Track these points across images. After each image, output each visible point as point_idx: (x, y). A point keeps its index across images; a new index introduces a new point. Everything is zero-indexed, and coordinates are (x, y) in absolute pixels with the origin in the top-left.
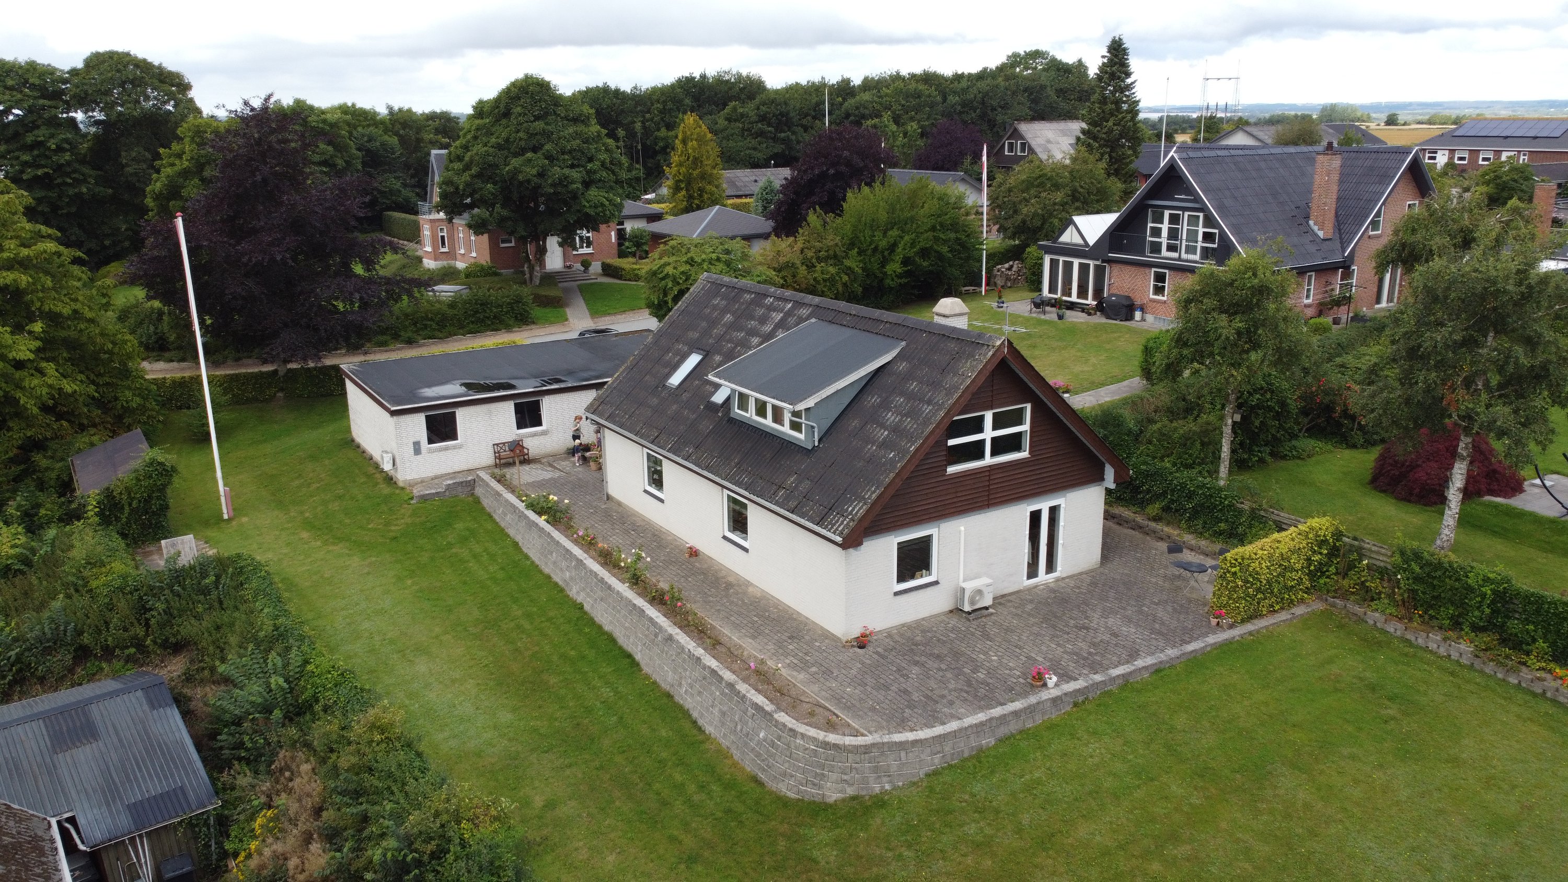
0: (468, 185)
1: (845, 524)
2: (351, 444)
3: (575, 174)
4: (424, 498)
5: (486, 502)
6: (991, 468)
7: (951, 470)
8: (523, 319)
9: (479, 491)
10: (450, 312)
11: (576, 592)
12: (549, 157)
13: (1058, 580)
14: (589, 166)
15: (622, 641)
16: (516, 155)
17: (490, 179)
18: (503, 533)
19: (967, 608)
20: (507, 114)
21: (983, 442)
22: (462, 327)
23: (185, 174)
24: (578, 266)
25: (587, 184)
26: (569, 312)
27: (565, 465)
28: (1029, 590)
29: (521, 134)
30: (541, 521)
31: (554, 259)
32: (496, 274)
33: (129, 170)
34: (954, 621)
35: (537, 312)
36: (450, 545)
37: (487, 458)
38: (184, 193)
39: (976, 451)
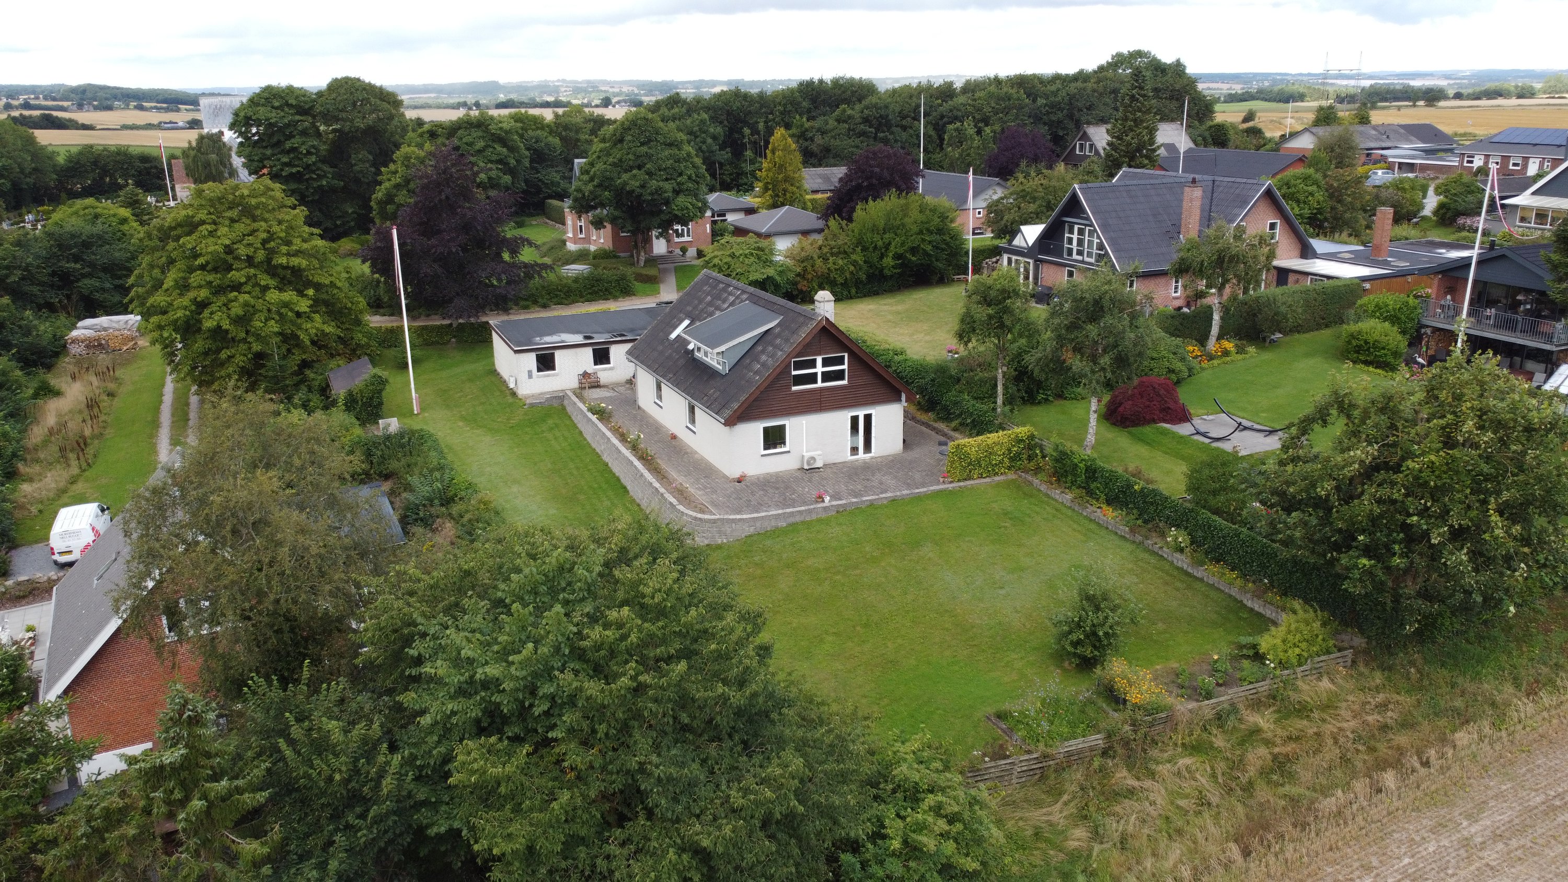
0: (591, 192)
1: (728, 413)
2: (494, 373)
3: (668, 186)
4: (532, 405)
5: (569, 409)
6: (821, 389)
7: (794, 388)
8: (626, 291)
9: (566, 402)
10: (574, 286)
11: (606, 458)
12: (650, 174)
13: (872, 458)
14: (679, 179)
15: (623, 481)
16: (626, 171)
17: (606, 188)
18: (575, 426)
19: (806, 467)
20: (621, 141)
21: (816, 374)
22: (581, 297)
23: (397, 186)
24: (678, 251)
25: (677, 192)
26: (662, 287)
27: (622, 389)
28: (852, 462)
29: (630, 156)
30: (594, 418)
31: (660, 247)
32: (615, 257)
33: (357, 168)
34: (798, 474)
35: (638, 285)
36: (543, 432)
37: (575, 384)
38: (396, 200)
39: (812, 378)
